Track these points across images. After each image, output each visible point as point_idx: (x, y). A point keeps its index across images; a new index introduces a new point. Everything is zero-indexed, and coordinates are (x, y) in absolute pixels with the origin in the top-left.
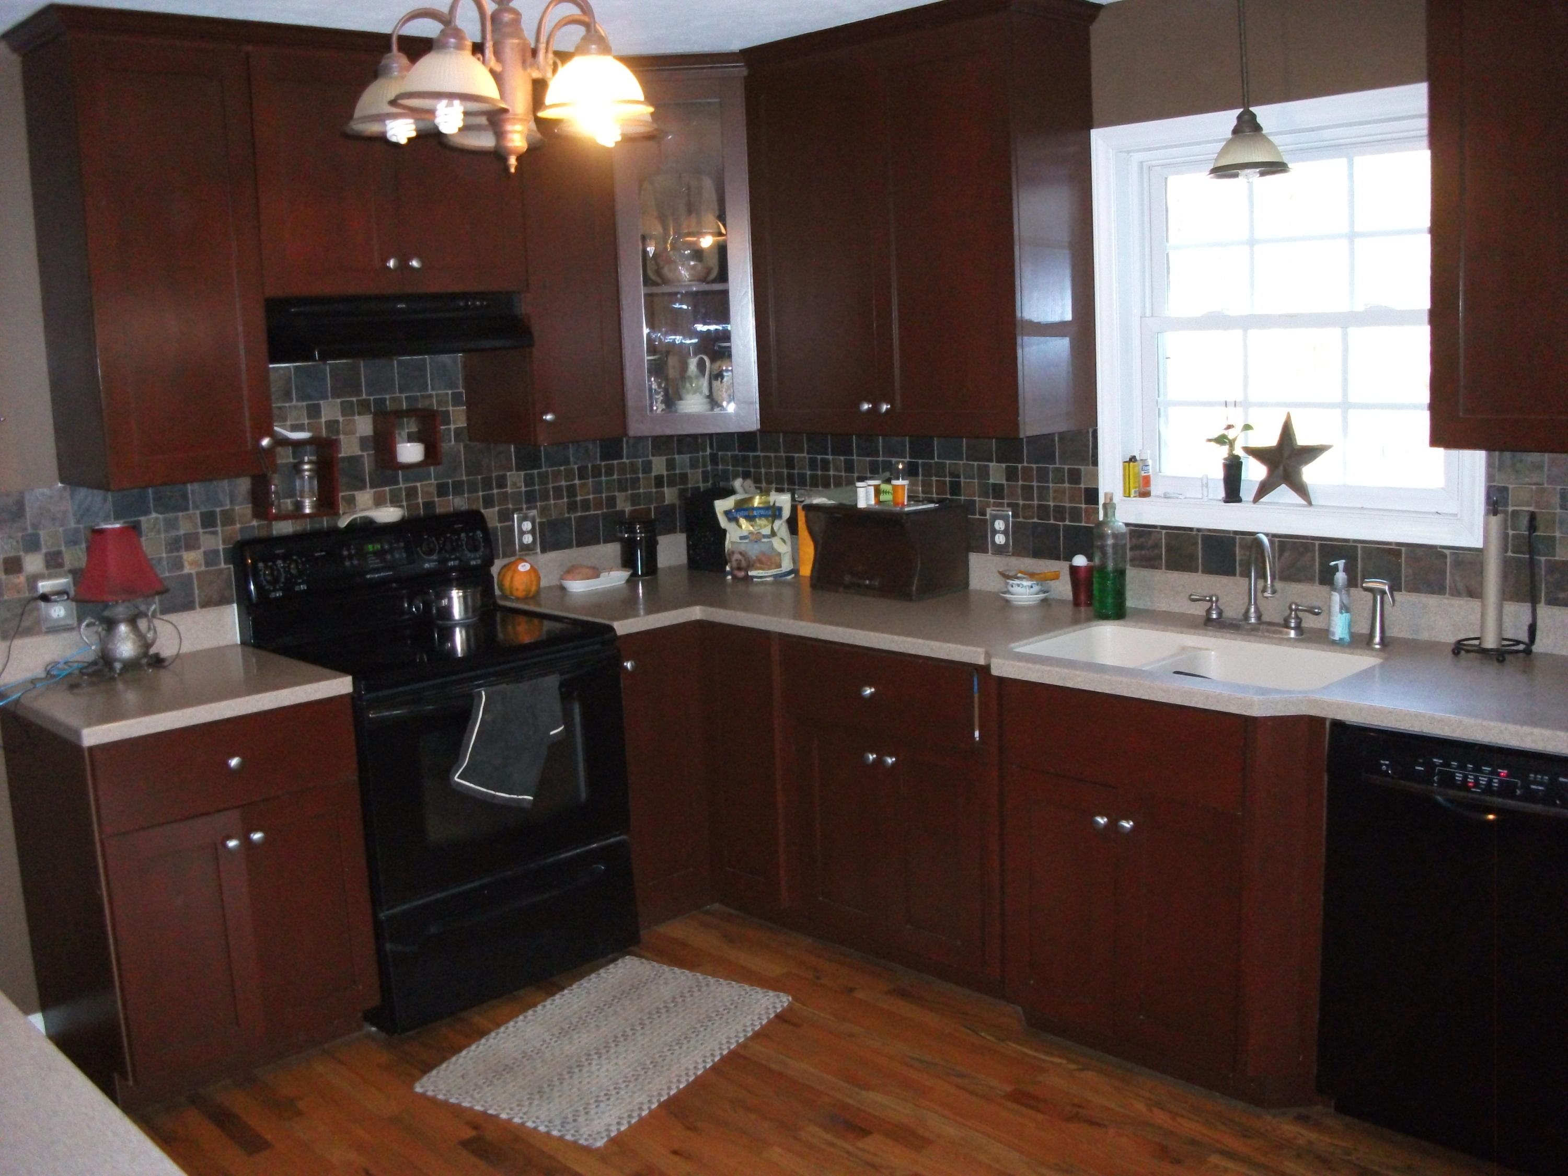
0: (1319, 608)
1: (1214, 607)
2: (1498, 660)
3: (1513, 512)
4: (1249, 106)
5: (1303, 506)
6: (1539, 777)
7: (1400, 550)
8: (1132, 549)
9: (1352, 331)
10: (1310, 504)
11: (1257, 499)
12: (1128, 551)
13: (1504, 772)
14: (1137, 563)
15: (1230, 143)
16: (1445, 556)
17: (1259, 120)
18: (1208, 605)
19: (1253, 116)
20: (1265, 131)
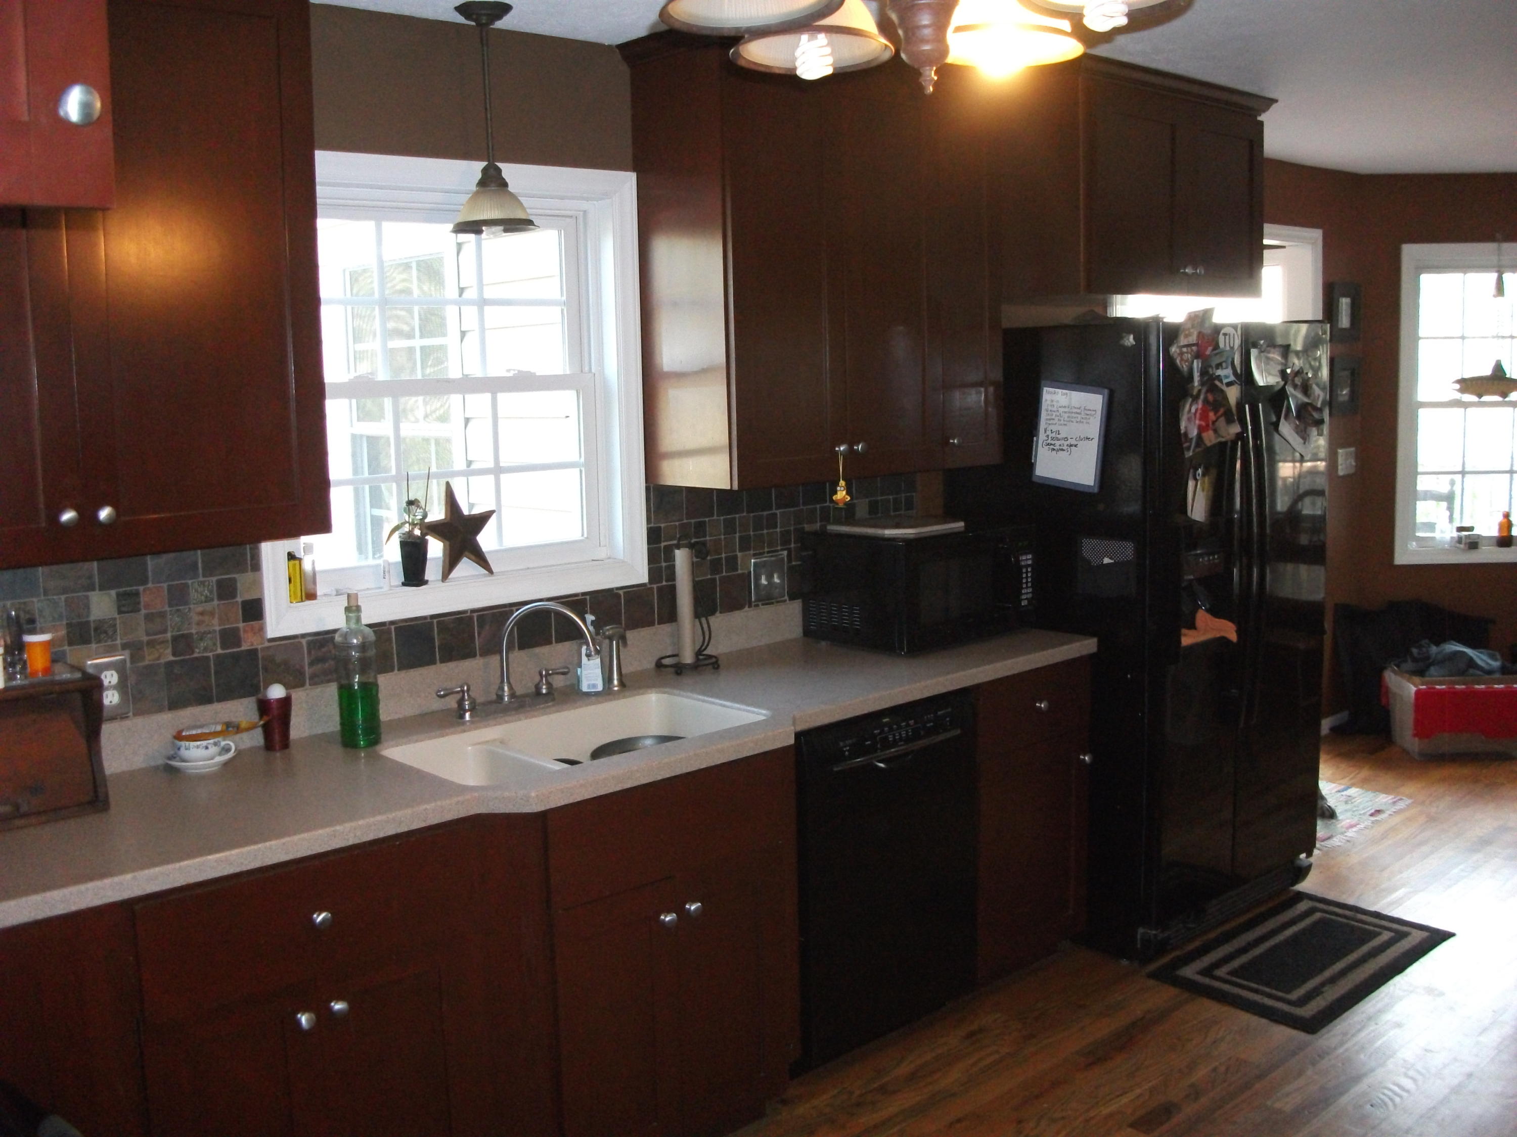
0: (564, 668)
1: (466, 697)
2: (714, 668)
3: (665, 547)
4: (494, 161)
5: (485, 575)
6: (929, 716)
7: (586, 599)
8: (311, 664)
9: (501, 396)
10: (490, 571)
11: (445, 576)
12: (307, 668)
13: (912, 722)
14: (316, 679)
15: (476, 194)
16: (618, 596)
17: (504, 175)
18: (459, 696)
19: (499, 171)
20: (511, 188)
